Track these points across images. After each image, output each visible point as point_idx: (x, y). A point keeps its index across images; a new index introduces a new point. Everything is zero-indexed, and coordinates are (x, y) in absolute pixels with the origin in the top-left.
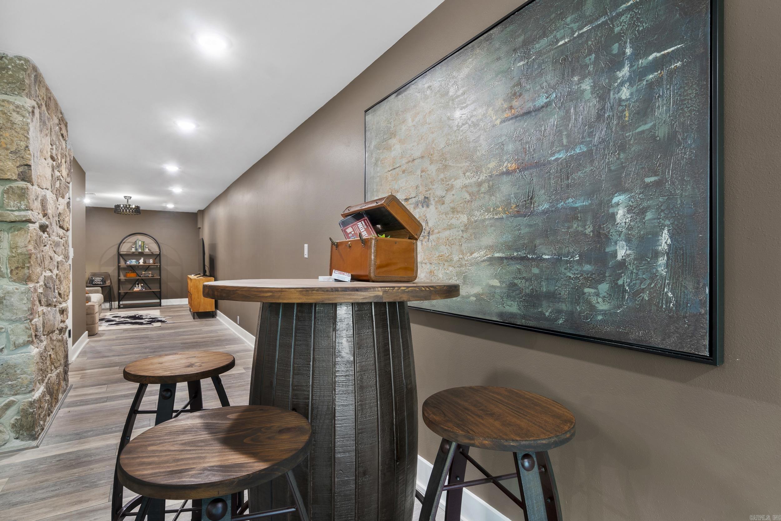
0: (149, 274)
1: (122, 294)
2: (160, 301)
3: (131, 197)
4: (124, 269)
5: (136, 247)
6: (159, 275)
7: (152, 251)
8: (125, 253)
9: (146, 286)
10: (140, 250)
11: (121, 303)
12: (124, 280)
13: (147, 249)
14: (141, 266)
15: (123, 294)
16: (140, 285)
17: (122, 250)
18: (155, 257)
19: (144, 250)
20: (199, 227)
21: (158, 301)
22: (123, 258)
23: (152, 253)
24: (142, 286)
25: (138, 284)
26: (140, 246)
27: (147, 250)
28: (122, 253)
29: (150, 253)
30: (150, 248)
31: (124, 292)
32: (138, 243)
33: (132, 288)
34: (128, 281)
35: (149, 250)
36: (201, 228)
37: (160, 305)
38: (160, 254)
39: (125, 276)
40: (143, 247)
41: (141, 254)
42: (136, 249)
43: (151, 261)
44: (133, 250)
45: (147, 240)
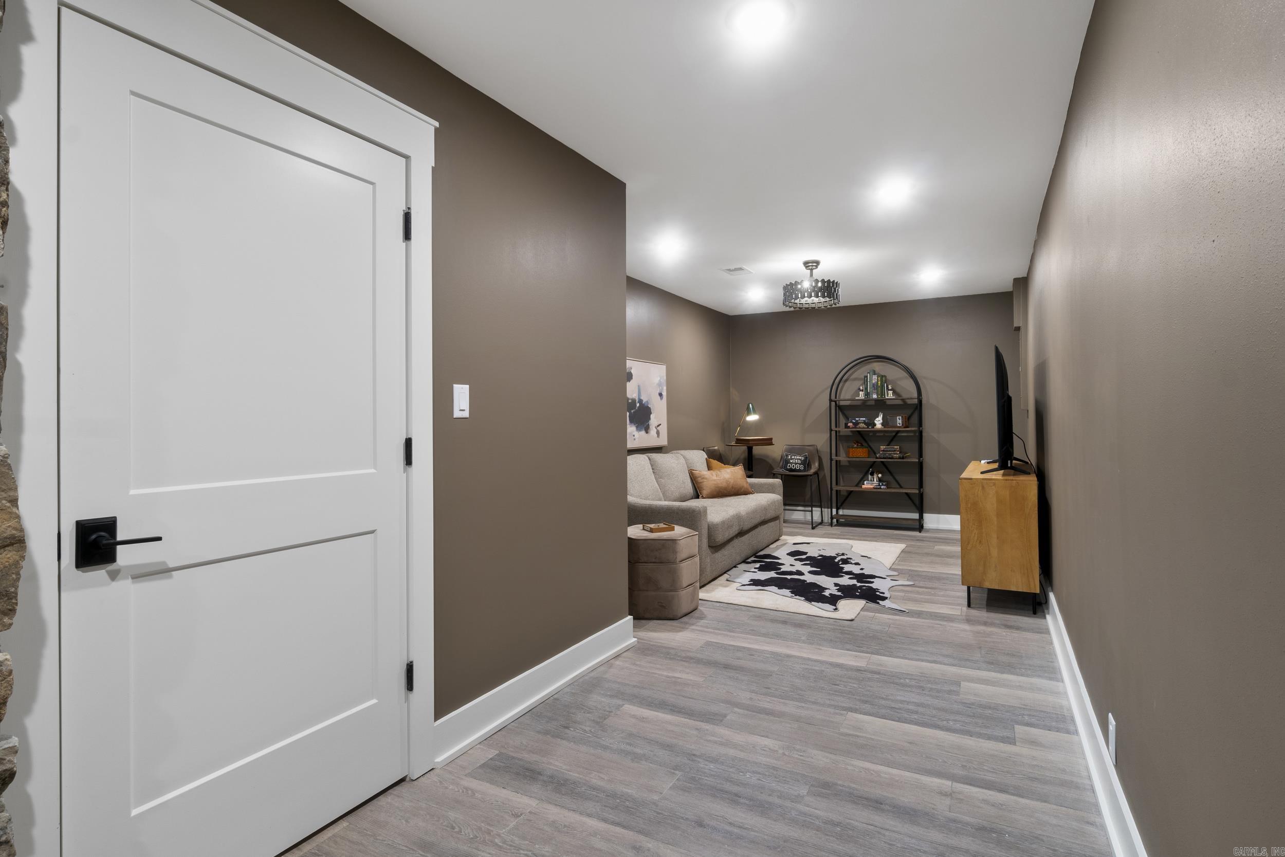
0: (895, 451)
1: (842, 493)
2: (921, 517)
3: (818, 263)
4: (846, 438)
5: (866, 389)
6: (917, 455)
7: (905, 396)
8: (848, 403)
9: (889, 478)
10: (875, 396)
11: (841, 512)
12: (847, 464)
13: (890, 392)
14: (879, 431)
15: (845, 494)
16: (875, 476)
17: (842, 398)
18: (909, 412)
19: (882, 394)
20: (1016, 325)
21: (916, 516)
22: (844, 414)
23: (903, 400)
24: (880, 480)
25: (872, 474)
26: (875, 386)
27: (890, 395)
28: (842, 403)
29: (900, 402)
30: (898, 390)
31: (847, 491)
32: (871, 380)
33: (861, 482)
34: (854, 465)
35: (895, 392)
36: (1022, 330)
37: (919, 526)
38: (920, 402)
39: (848, 456)
40: (880, 389)
41: (881, 405)
42: (867, 394)
43: (899, 421)
44: (862, 395)
45: (892, 372)
